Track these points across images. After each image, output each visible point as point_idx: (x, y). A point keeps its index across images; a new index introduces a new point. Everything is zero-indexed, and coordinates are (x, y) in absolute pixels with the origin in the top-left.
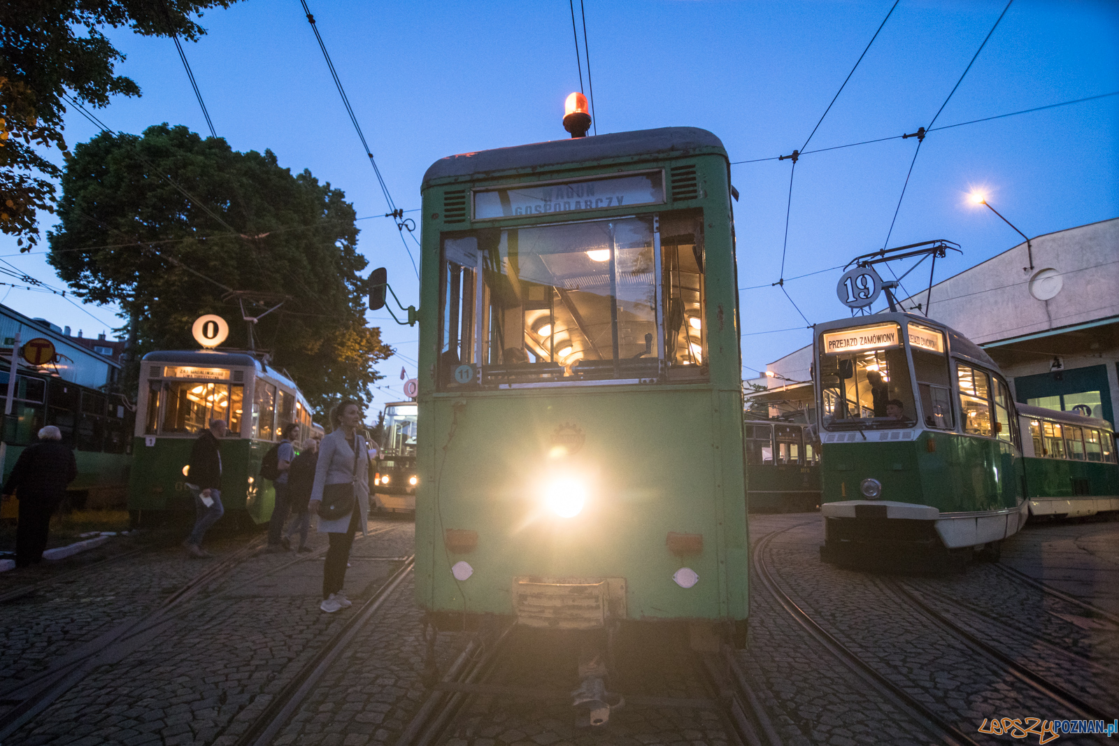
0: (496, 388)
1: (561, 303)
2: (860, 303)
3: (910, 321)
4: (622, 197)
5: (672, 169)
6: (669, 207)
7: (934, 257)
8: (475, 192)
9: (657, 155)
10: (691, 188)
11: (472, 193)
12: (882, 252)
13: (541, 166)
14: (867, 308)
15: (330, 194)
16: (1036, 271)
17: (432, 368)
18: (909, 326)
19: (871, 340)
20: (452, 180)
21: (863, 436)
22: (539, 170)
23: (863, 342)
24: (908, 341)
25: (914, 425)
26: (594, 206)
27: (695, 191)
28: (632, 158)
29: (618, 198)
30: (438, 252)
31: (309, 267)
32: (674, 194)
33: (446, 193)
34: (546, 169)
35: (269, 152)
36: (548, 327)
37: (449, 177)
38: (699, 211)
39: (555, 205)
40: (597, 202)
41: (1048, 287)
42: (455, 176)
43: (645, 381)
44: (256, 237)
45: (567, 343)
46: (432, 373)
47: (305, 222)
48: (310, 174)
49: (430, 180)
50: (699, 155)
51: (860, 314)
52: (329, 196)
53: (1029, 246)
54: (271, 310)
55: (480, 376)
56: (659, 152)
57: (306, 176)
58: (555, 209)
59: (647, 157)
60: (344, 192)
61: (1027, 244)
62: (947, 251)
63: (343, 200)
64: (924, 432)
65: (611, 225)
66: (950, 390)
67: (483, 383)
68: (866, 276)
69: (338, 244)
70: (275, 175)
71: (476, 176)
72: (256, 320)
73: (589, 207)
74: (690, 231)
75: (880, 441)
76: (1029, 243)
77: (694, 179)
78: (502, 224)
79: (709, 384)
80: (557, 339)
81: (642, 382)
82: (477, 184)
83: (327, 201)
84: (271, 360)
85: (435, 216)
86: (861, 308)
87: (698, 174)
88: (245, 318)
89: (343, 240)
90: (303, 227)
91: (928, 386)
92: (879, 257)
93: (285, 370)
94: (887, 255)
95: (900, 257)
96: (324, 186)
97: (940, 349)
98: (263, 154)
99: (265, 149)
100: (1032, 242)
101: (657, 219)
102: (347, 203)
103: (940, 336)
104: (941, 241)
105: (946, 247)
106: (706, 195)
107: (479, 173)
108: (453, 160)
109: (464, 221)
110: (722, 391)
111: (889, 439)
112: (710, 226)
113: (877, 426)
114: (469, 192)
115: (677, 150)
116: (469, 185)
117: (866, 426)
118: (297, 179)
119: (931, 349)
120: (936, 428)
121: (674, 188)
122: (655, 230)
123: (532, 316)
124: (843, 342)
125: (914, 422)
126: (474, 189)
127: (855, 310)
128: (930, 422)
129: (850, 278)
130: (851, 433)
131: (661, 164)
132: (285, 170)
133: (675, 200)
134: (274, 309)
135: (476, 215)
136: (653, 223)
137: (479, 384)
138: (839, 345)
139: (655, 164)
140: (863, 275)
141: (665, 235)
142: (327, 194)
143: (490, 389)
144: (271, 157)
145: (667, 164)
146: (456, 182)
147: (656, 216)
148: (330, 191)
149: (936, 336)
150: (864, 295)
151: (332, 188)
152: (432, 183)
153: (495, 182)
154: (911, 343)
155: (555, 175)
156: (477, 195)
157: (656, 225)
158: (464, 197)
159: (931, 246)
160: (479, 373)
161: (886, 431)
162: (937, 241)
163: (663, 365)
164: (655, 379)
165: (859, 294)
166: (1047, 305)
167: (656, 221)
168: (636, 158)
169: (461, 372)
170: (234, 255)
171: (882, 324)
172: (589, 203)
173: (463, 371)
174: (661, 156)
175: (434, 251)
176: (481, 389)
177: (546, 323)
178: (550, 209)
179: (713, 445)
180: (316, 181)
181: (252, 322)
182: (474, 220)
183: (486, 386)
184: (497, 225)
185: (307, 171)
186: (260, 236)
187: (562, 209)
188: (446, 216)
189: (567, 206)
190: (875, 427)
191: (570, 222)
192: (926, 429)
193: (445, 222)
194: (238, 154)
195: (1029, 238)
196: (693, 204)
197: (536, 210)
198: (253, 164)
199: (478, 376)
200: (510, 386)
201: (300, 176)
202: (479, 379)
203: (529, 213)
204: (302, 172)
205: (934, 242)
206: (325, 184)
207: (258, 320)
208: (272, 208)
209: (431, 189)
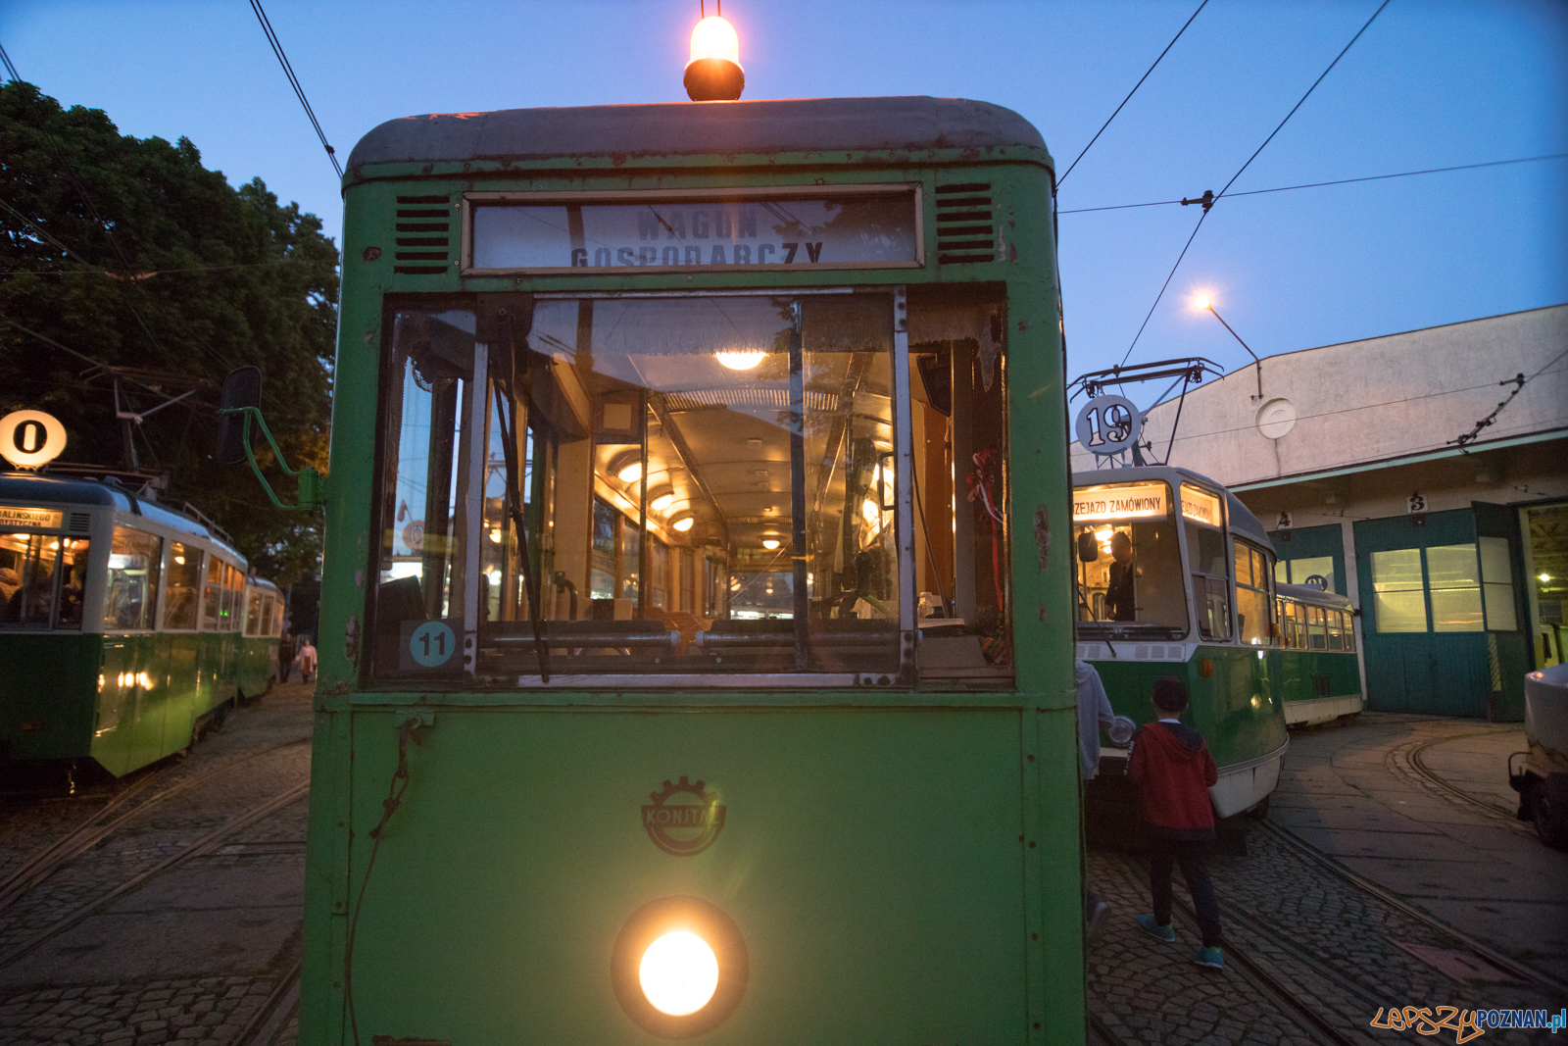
0: (511, 686)
1: (660, 431)
2: (1109, 447)
3: (1184, 481)
4: (819, 245)
5: (939, 190)
6: (928, 277)
7: (1187, 380)
8: (475, 205)
9: (906, 153)
10: (981, 237)
11: (466, 205)
12: (1117, 370)
13: (635, 155)
14: (1119, 456)
15: (299, 221)
16: (1265, 400)
17: (351, 627)
18: (1182, 488)
19: (1126, 506)
20: (417, 169)
21: (1113, 651)
22: (630, 163)
23: (1114, 508)
24: (1182, 511)
25: (1184, 636)
26: (754, 260)
27: (989, 244)
28: (849, 156)
29: (809, 246)
30: (377, 340)
31: (250, 333)
32: (942, 246)
33: (401, 200)
34: (647, 162)
35: (185, 143)
36: (638, 466)
37: (411, 160)
38: (996, 291)
39: (666, 250)
40: (761, 250)
41: (1279, 421)
42: (425, 161)
43: (868, 681)
44: (132, 278)
45: (665, 489)
46: (350, 640)
47: (247, 259)
48: (263, 186)
49: (364, 163)
50: (996, 163)
51: (1107, 466)
52: (296, 224)
53: (1259, 368)
54: (176, 400)
55: (471, 652)
56: (911, 146)
57: (257, 189)
58: (665, 259)
59: (885, 155)
60: (321, 220)
61: (1256, 365)
62: (1204, 373)
63: (319, 232)
64: (1199, 648)
65: (795, 306)
66: (1228, 582)
67: (479, 668)
68: (1118, 407)
69: (311, 301)
70: (194, 179)
71: (476, 166)
72: (139, 419)
73: (742, 262)
74: (970, 333)
75: (1137, 660)
76: (1258, 365)
77: (987, 215)
78: (539, 284)
79: (1017, 695)
80: (651, 482)
81: (862, 682)
82: (479, 185)
83: (292, 231)
84: (163, 487)
85: (371, 254)
86: (1110, 455)
87: (996, 207)
88: (120, 415)
89: (316, 295)
90: (241, 268)
91: (1203, 577)
92: (1112, 376)
93: (188, 505)
94: (1122, 375)
95: (1142, 378)
96: (287, 208)
97: (1216, 522)
98: (174, 144)
99: (180, 137)
100: (1262, 364)
101: (903, 300)
102: (326, 237)
103: (1216, 502)
104: (1198, 359)
105: (1204, 368)
106: (1013, 253)
107: (485, 158)
108: (424, 124)
109: (443, 270)
110: (1043, 711)
111: (1149, 658)
112: (1022, 327)
113: (1129, 634)
114: (460, 201)
115: (952, 146)
116: (460, 185)
117: (1113, 634)
118: (241, 193)
119: (1206, 521)
120: (1211, 641)
121: (941, 232)
122: (897, 327)
123: (608, 452)
124: (1086, 506)
125: (1185, 631)
126: (470, 196)
127: (1102, 458)
128: (1205, 632)
129: (1096, 409)
130: (1094, 644)
131: (912, 175)
132: (212, 174)
133: (944, 260)
134: (181, 397)
135: (477, 256)
136: (893, 310)
137: (468, 673)
138: (1079, 511)
139: (898, 175)
140: (1115, 407)
141: (917, 341)
142: (293, 221)
143: (497, 687)
144: (189, 151)
145: (928, 176)
146: (427, 176)
147: (901, 293)
148: (298, 217)
149: (1211, 502)
150: (1116, 437)
151: (302, 212)
152: (367, 172)
153: (525, 184)
154: (1184, 514)
155: (669, 179)
156: (480, 211)
157: (899, 315)
158: (445, 213)
159: (1184, 365)
160: (469, 644)
161: (1144, 644)
162: (1193, 359)
163: (911, 645)
164: (891, 677)
165: (1108, 435)
166: (1276, 444)
167: (901, 306)
168: (857, 157)
169: (426, 639)
170: (111, 306)
171: (1142, 483)
172: (742, 253)
173: (431, 638)
174: (915, 156)
175: (368, 338)
176: (474, 687)
177: (633, 461)
178: (653, 259)
179: (1022, 839)
180: (272, 198)
181: (132, 421)
182: (467, 272)
183: (488, 678)
184: (526, 286)
185: (257, 181)
186: (139, 277)
187: (682, 262)
188: (400, 256)
189: (693, 254)
190: (1126, 636)
191: (701, 294)
192: (1201, 643)
193: (398, 270)
194: (130, 141)
195: (1259, 358)
196: (982, 273)
197: (621, 258)
198: (156, 160)
199: (467, 652)
200: (546, 680)
201: (247, 189)
202: (468, 659)
203: (603, 264)
204: (250, 182)
205: (1188, 360)
206: (290, 205)
207: (143, 418)
208: (186, 234)
209: (365, 187)
